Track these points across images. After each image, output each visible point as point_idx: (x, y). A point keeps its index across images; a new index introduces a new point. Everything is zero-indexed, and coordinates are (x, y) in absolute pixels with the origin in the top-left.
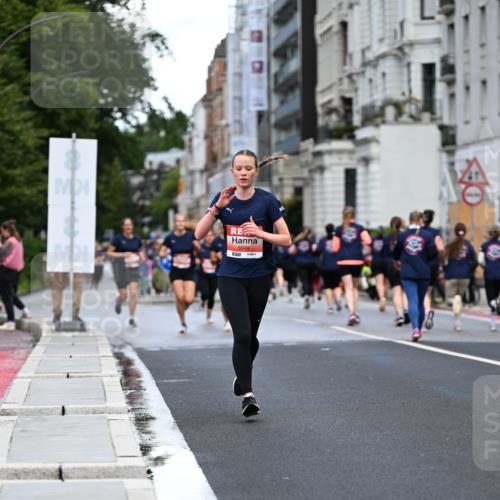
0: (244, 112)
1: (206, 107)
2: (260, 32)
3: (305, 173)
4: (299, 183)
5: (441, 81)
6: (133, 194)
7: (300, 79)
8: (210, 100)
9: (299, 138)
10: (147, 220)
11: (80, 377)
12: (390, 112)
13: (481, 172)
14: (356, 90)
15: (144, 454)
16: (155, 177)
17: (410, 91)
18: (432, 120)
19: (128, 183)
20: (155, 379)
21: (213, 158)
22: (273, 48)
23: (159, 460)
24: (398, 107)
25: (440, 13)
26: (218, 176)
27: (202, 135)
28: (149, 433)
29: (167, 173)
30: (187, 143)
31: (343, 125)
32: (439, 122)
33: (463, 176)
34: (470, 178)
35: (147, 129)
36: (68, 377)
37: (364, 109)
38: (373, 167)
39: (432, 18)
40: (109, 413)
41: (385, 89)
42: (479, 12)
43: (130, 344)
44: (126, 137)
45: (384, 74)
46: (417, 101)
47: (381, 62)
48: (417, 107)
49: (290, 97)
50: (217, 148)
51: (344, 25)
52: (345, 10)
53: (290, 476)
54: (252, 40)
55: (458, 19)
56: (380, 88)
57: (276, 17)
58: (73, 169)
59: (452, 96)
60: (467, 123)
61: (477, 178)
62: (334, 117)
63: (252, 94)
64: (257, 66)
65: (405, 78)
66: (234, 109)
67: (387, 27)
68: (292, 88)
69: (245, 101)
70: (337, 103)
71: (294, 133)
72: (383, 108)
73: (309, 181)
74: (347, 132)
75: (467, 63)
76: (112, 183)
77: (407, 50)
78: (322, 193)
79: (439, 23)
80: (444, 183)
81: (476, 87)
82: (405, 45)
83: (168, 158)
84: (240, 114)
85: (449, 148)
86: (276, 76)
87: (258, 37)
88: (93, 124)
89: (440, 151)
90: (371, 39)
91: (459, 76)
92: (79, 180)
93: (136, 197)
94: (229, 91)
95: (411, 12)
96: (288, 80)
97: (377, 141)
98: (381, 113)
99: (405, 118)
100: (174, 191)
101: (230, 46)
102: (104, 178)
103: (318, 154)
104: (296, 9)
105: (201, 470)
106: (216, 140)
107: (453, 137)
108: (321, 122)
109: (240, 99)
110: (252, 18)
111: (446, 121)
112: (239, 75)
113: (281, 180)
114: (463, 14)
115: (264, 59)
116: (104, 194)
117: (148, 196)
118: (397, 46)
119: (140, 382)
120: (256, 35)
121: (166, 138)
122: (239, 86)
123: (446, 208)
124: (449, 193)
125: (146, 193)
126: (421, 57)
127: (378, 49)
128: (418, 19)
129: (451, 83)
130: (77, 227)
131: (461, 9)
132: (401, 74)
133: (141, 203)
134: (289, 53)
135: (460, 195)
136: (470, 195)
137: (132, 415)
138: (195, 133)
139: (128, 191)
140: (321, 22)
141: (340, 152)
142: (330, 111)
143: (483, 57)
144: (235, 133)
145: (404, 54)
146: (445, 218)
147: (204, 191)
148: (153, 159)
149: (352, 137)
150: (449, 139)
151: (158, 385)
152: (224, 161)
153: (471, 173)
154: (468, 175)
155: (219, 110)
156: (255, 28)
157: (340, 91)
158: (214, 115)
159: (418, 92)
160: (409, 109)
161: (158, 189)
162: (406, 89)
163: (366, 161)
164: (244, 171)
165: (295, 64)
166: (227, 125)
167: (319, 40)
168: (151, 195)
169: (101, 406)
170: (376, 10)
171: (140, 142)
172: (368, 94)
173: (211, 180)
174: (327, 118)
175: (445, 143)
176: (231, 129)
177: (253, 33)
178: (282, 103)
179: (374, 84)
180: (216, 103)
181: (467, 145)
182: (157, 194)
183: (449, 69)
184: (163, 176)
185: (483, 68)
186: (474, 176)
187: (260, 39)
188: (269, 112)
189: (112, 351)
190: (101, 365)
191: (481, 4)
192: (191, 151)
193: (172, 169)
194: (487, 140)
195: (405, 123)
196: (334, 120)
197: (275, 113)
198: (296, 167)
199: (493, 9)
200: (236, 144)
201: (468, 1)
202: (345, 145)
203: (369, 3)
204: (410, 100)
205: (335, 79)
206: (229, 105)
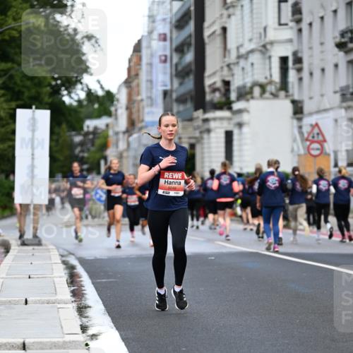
0: (154, 91)
1: (127, 87)
2: (165, 35)
3: (197, 134)
4: (193, 141)
5: (292, 69)
7: (193, 67)
8: (130, 82)
9: (192, 109)
10: (85, 167)
11: (38, 278)
12: (257, 91)
13: (320, 133)
14: (233, 75)
15: (83, 332)
16: (91, 137)
17: (271, 76)
18: (287, 96)
19: (72, 141)
20: (91, 279)
21: (132, 124)
22: (174, 46)
23: (94, 337)
24: (263, 87)
25: (292, 21)
26: (135, 136)
27: (124, 107)
28: (87, 317)
29: (99, 133)
30: (113, 112)
31: (223, 99)
32: (291, 98)
33: (309, 136)
34: (313, 137)
35: (85, 103)
36: (30, 277)
37: (239, 89)
38: (245, 129)
39: (286, 24)
40: (59, 303)
41: (253, 75)
42: (319, 20)
43: (73, 254)
44: (70, 108)
45: (252, 64)
46: (276, 83)
47: (250, 55)
48: (276, 87)
49: (186, 80)
50: (135, 116)
51: (224, 30)
52: (225, 19)
53: (186, 347)
54: (160, 40)
55: (304, 25)
56: (250, 74)
57: (177, 24)
58: (33, 131)
59: (301, 79)
60: (311, 98)
62: (217, 95)
63: (159, 78)
64: (163, 58)
65: (268, 67)
66: (147, 88)
67: (255, 31)
68: (187, 74)
69: (154, 83)
70: (219, 84)
71: (189, 105)
72: (252, 88)
73: (199, 140)
74: (226, 105)
75: (311, 56)
76: (60, 141)
77: (268, 47)
78: (209, 148)
79: (291, 28)
80: (295, 140)
81: (317, 73)
82: (267, 43)
83: (101, 123)
84: (151, 92)
85: (298, 116)
86: (177, 65)
87: (163, 38)
88: (47, 99)
89: (292, 118)
90: (243, 37)
91: (305, 65)
92: (37, 139)
93: (77, 150)
94: (143, 76)
95: (271, 19)
96: (184, 68)
97: (248, 111)
98: (251, 92)
99: (267, 95)
100: (105, 146)
101: (144, 44)
102: (55, 137)
103: (206, 120)
104: (190, 18)
105: (123, 344)
106: (134, 110)
107: (301, 108)
108: (208, 97)
109: (151, 81)
110: (160, 24)
111: (296, 97)
112: (150, 65)
113: (180, 138)
114: (308, 22)
115: (168, 53)
116: (55, 149)
117: (86, 150)
118: (262, 44)
120: (162, 36)
121: (99, 109)
122: (150, 72)
123: (296, 159)
124: (298, 148)
125: (85, 148)
126: (278, 52)
127: (249, 46)
128: (276, 25)
129: (299, 70)
130: (36, 171)
131: (306, 19)
132: (265, 64)
133: (81, 155)
134: (185, 49)
135: (306, 149)
136: (313, 149)
137: (75, 305)
138: (119, 105)
139: (72, 146)
140: (208, 27)
141: (221, 119)
142: (214, 90)
143: (322, 52)
144: (148, 106)
145: (267, 50)
147: (125, 146)
148: (90, 124)
149: (230, 108)
150: (298, 110)
151: (93, 283)
152: (140, 125)
153: (314, 134)
154: (311, 135)
155: (135, 89)
156: (162, 32)
157: (222, 76)
158: (133, 93)
159: (276, 76)
160: (270, 88)
161: (93, 145)
162: (268, 74)
163: (240, 125)
165: (190, 57)
166: (142, 100)
167: (206, 40)
168: (88, 150)
169: (53, 298)
170: (247, 19)
171: (80, 112)
172: (241, 78)
173: (131, 139)
174: (212, 95)
175: (295, 113)
176: (145, 103)
177: (160, 35)
178: (181, 84)
179: (246, 71)
180: (134, 84)
181: (311, 114)
182: (93, 149)
183: (298, 60)
184: (97, 135)
185: (322, 60)
186: (316, 136)
187: (165, 40)
188: (172, 91)
189: (61, 259)
190: (52, 269)
191: (321, 15)
192: (116, 118)
193: (103, 131)
194: (325, 110)
195: (267, 98)
196: (217, 97)
197: (176, 91)
198: (191, 129)
199: (329, 18)
200: (148, 113)
201: (312, 13)
202: (226, 114)
203: (242, 14)
204: (271, 82)
205: (218, 67)
206: (144, 86)
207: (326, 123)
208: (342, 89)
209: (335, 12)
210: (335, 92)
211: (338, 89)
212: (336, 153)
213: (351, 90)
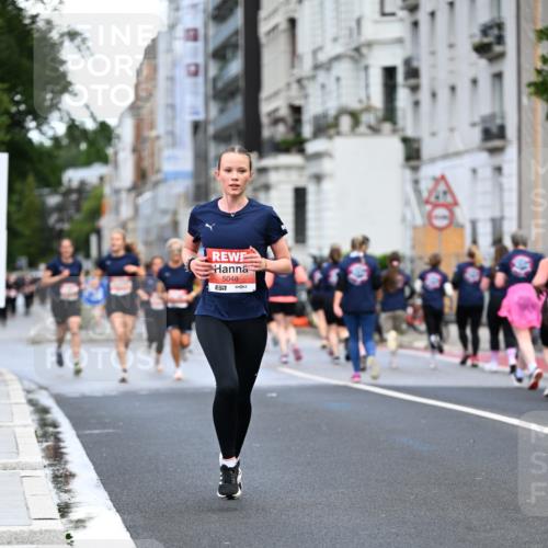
0: (178, 122)
1: (133, 116)
2: (195, 30)
5: (404, 86)
6: (50, 216)
7: (242, 84)
8: (139, 108)
12: (346, 122)
13: (449, 191)
14: (306, 97)
15: (63, 516)
16: (74, 197)
17: (368, 98)
18: (394, 131)
19: (43, 203)
20: (75, 429)
21: (142, 175)
22: (211, 47)
23: (80, 523)
24: (355, 117)
25: (403, 8)
26: (147, 195)
27: (129, 148)
28: (66, 492)
29: (88, 192)
30: (111, 157)
31: (291, 137)
32: (401, 134)
33: (430, 195)
34: (437, 198)
35: (65, 142)
37: (316, 118)
38: (327, 185)
39: (393, 14)
40: (22, 469)
41: (339, 96)
42: (446, 7)
43: (46, 389)
44: (41, 150)
45: (338, 79)
46: (376, 109)
47: (335, 64)
48: (377, 118)
49: (231, 105)
50: (146, 164)
51: (292, 22)
52: (293, 5)
53: (230, 541)
54: (187, 39)
55: (422, 16)
56: (335, 95)
57: (216, 12)
59: (417, 104)
60: (433, 134)
61: (445, 198)
62: (281, 128)
63: (189, 101)
64: (193, 68)
65: (363, 84)
66: (167, 118)
67: (342, 25)
68: (232, 95)
69: (178, 107)
70: (284, 112)
72: (337, 118)
74: (296, 145)
75: (434, 66)
76: (25, 204)
77: (364, 50)
79: (402, 20)
80: (407, 203)
81: (443, 94)
82: (363, 45)
83: (90, 174)
84: (173, 124)
85: (413, 163)
86: (215, 80)
87: (193, 35)
88: (2, 136)
89: (404, 167)
90: (323, 35)
91: (424, 80)
93: (53, 219)
94: (161, 98)
95: (370, 8)
96: (228, 85)
97: (331, 156)
98: (335, 124)
99: (362, 129)
100: (97, 213)
101: (162, 46)
102: (16, 198)
103: (263, 171)
104: (236, 4)
105: (128, 534)
106: (146, 154)
107: (418, 151)
108: (266, 133)
109: (172, 107)
110: (187, 14)
111: (410, 133)
112: (171, 79)
114: (429, 9)
115: (200, 60)
116: (16, 217)
117: (67, 218)
118: (354, 45)
119: (59, 433)
120: (192, 33)
121: (88, 152)
122: (171, 92)
123: (409, 233)
124: (413, 215)
125: (64, 214)
126: (380, 58)
127: (332, 50)
128: (377, 16)
129: (415, 89)
131: (426, 6)
132: (358, 78)
133: (59, 226)
134: (229, 54)
135: (426, 217)
136: (437, 217)
137: (49, 472)
138: (120, 146)
139: (44, 212)
140: (265, 19)
141: (288, 168)
142: (276, 121)
143: (452, 59)
144: (168, 145)
145: (361, 55)
146: (408, 243)
147: (131, 213)
148: (73, 176)
149: (301, 151)
150: (413, 153)
151: (79, 436)
152: (154, 178)
153: (438, 193)
154: (434, 194)
155: (149, 120)
157: (288, 97)
158: (143, 125)
159: (377, 99)
160: (368, 118)
161: (78, 209)
162: (363, 96)
163: (318, 178)
164: (235, 174)
165: (236, 67)
166: (158, 138)
167: (263, 39)
168: (70, 217)
169: (17, 461)
170: (329, 5)
171: (58, 156)
172: (319, 100)
173: (141, 200)
174: (273, 129)
175: (409, 158)
176: (162, 142)
177: (188, 31)
178: (222, 111)
179: (327, 90)
180: (145, 111)
181: (433, 160)
182: (78, 217)
183: (413, 73)
184: (84, 195)
185: (452, 72)
186: (441, 195)
187: (195, 38)
188: (206, 122)
189: (26, 397)
190: (12, 414)
192: (116, 166)
193: (95, 188)
194: (457, 154)
195: (363, 135)
196: (281, 132)
197: (214, 122)
199: (463, 5)
200: (169, 158)
202: (295, 159)
204: (368, 109)
205: (281, 84)
206: (161, 114)
207: (458, 173)
208: (484, 120)
210: (473, 125)
211: (477, 119)
212: (474, 223)
213: (498, 121)
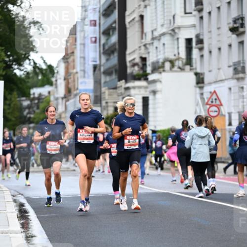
0: (86, 65)
1: (65, 62)
2: (95, 21)
5: (195, 48)
6: (24, 111)
7: (117, 47)
8: (67, 59)
9: (117, 80)
12: (167, 65)
13: (218, 99)
14: (149, 53)
16: (36, 101)
17: (179, 54)
18: (191, 70)
19: (21, 104)
20: (36, 214)
21: (69, 91)
22: (102, 31)
24: (172, 63)
25: (195, 10)
26: (71, 101)
27: (63, 78)
29: (43, 99)
30: (54, 83)
31: (141, 72)
32: (195, 71)
33: (208, 101)
34: (212, 102)
37: (153, 63)
38: (158, 96)
39: (191, 13)
40: (11, 233)
41: (164, 53)
42: (217, 9)
43: (22, 195)
44: (20, 79)
45: (164, 44)
46: (183, 59)
47: (162, 37)
48: (182, 62)
49: (112, 57)
50: (71, 85)
51: (142, 17)
54: (91, 25)
55: (205, 14)
56: (162, 52)
57: (104, 12)
60: (210, 71)
61: (216, 102)
62: (136, 68)
63: (91, 55)
64: (93, 39)
65: (176, 47)
66: (81, 63)
67: (166, 18)
68: (113, 52)
69: (87, 59)
70: (138, 60)
71: (114, 77)
72: (163, 63)
74: (144, 76)
75: (210, 38)
76: (12, 105)
77: (176, 31)
79: (195, 16)
80: (197, 105)
81: (215, 52)
82: (175, 28)
83: (44, 91)
84: (84, 66)
85: (200, 85)
86: (104, 45)
87: (93, 23)
88: (1, 72)
89: (195, 87)
90: (157, 23)
91: (206, 45)
93: (25, 113)
94: (78, 54)
95: (179, 10)
96: (110, 48)
97: (161, 82)
98: (163, 66)
99: (176, 68)
101: (78, 28)
102: (8, 102)
103: (127, 89)
104: (115, 8)
106: (70, 81)
107: (203, 79)
108: (129, 71)
109: (84, 58)
110: (91, 13)
111: (198, 71)
112: (84, 45)
113: (107, 103)
114: (208, 11)
115: (97, 36)
116: (8, 111)
117: (33, 112)
118: (171, 28)
119: (29, 216)
121: (42, 79)
122: (83, 51)
124: (200, 110)
125: (31, 110)
126: (184, 35)
127: (161, 30)
128: (183, 14)
129: (201, 49)
131: (206, 8)
132: (173, 44)
133: (28, 116)
134: (111, 33)
135: (206, 111)
136: (212, 111)
137: (23, 234)
138: (59, 77)
139: (21, 109)
140: (129, 15)
141: (140, 87)
142: (134, 65)
143: (219, 35)
144: (81, 77)
145: (175, 33)
147: (64, 109)
148: (36, 92)
149: (146, 79)
150: (200, 80)
151: (38, 218)
152: (75, 92)
153: (212, 99)
154: (211, 100)
155: (72, 64)
156: (92, 19)
157: (140, 53)
158: (69, 67)
159: (183, 54)
160: (179, 63)
161: (38, 108)
162: (176, 52)
163: (154, 92)
165: (114, 39)
166: (77, 73)
167: (128, 25)
168: (34, 111)
169: (6, 229)
170: (159, 8)
171: (28, 82)
172: (155, 55)
173: (68, 103)
174: (132, 69)
175: (198, 83)
176: (79, 75)
177: (91, 21)
178: (107, 60)
179: (158, 49)
180: (70, 60)
181: (210, 84)
182: (37, 111)
183: (200, 41)
184: (41, 101)
185: (219, 41)
186: (214, 101)
187: (95, 25)
188: (100, 65)
189: (12, 198)
190: (6, 207)
191: (218, 6)
192: (56, 87)
193: (46, 97)
194: (222, 81)
195: (176, 71)
196: (136, 70)
197: (103, 65)
198: (115, 96)
199: (224, 9)
200: (81, 83)
201: (211, 4)
202: (143, 83)
203: (156, 5)
204: (178, 59)
205: (137, 47)
206: (78, 61)
207: (222, 90)
208: (235, 64)
209: (229, 3)
210: (229, 67)
211: (231, 64)
212: (230, 114)
213: (242, 65)
